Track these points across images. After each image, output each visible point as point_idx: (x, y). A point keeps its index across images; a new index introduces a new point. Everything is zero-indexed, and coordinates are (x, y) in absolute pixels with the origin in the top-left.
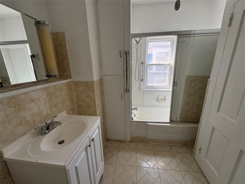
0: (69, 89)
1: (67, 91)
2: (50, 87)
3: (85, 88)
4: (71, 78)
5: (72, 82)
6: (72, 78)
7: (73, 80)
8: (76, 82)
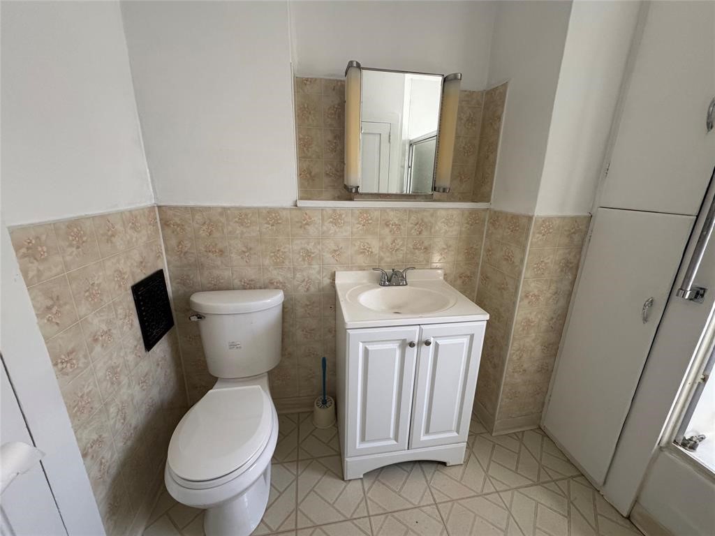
0: (471, 225)
1: (463, 229)
2: (425, 210)
3: (508, 232)
4: (488, 201)
5: (488, 211)
6: (492, 201)
7: (492, 207)
8: (495, 212)
